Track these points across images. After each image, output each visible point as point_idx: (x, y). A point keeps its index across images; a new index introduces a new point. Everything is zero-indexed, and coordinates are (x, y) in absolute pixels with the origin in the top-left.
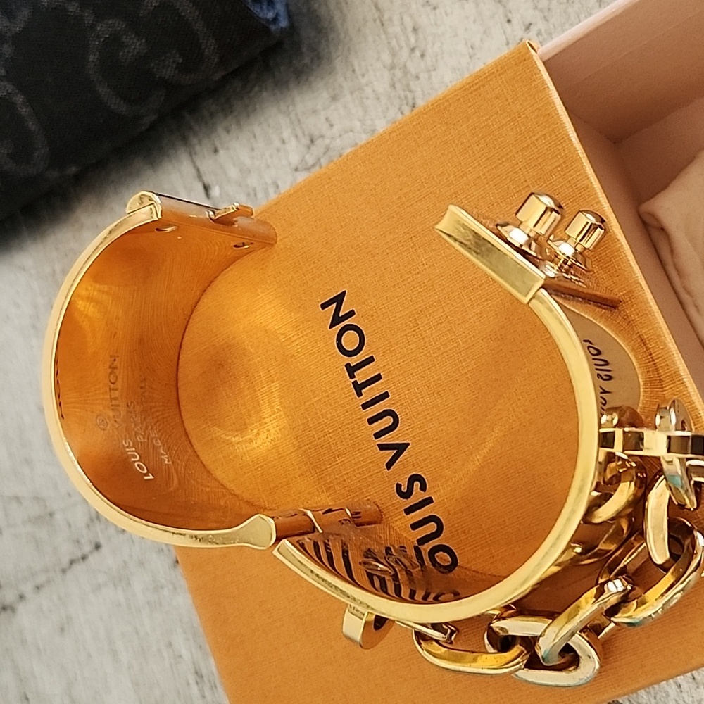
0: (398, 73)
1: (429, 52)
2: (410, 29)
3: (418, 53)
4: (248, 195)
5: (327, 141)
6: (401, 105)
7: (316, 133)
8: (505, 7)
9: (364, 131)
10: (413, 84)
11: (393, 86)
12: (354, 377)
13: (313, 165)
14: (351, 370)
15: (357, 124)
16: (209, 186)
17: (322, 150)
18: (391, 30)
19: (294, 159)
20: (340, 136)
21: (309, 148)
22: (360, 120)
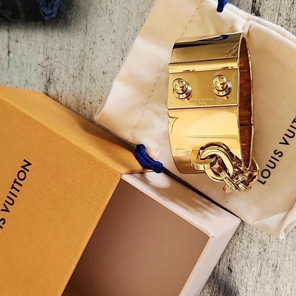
0: (83, 54)
1: (95, 53)
2: (93, 42)
3: (92, 51)
4: (21, 63)
5: (52, 62)
6: (80, 65)
7: (50, 57)
8: (123, 54)
9: (65, 66)
10: (86, 61)
11: (80, 57)
12: (15, 184)
13: (45, 67)
14: (15, 182)
15: (63, 62)
16: (10, 52)
17: (50, 63)
18: (87, 37)
19: (40, 61)
20: (57, 62)
21: (46, 60)
22: (65, 61)
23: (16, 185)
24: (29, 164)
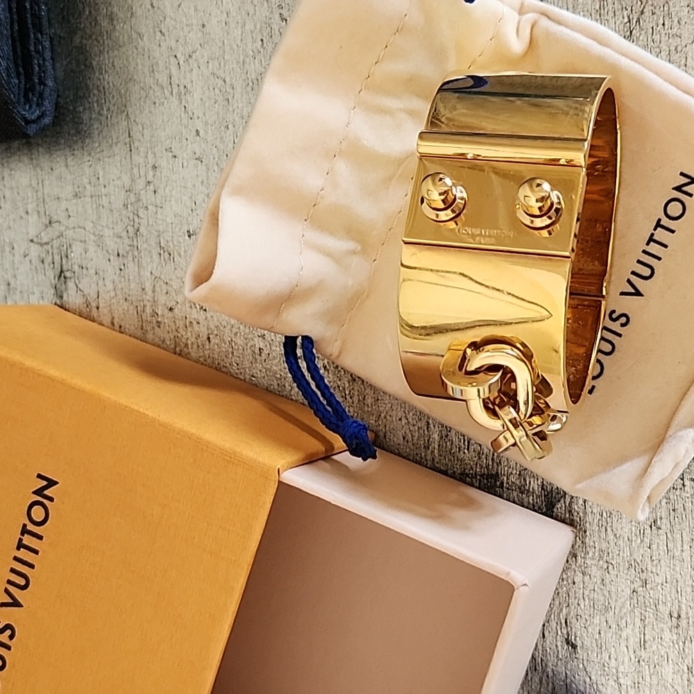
0: (132, 198)
1: (160, 192)
2: (150, 165)
3: (152, 187)
5: (62, 228)
6: (128, 225)
7: (55, 218)
9: (94, 234)
10: (141, 212)
11: (127, 205)
12: (23, 536)
13: (47, 244)
14: (24, 531)
15: (89, 226)
17: (57, 234)
18: (135, 157)
19: (32, 232)
20: (74, 228)
21: (46, 226)
22: (93, 222)
23: (27, 540)
24: (52, 483)
